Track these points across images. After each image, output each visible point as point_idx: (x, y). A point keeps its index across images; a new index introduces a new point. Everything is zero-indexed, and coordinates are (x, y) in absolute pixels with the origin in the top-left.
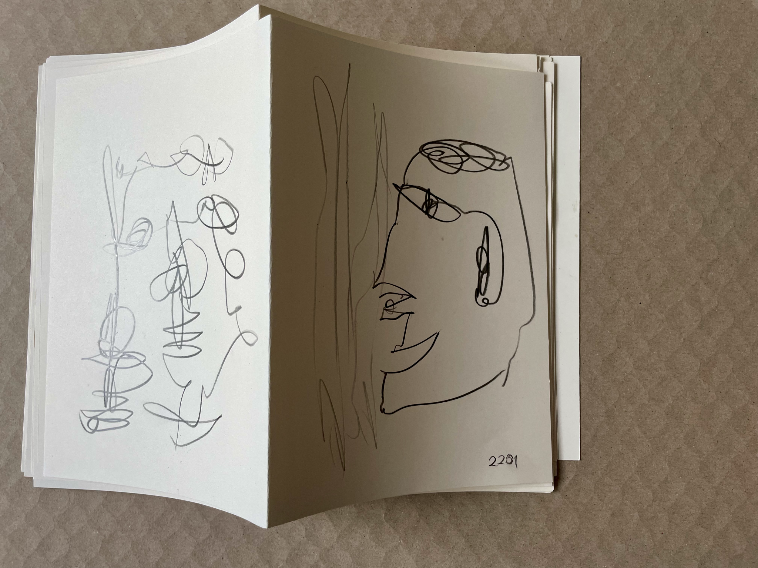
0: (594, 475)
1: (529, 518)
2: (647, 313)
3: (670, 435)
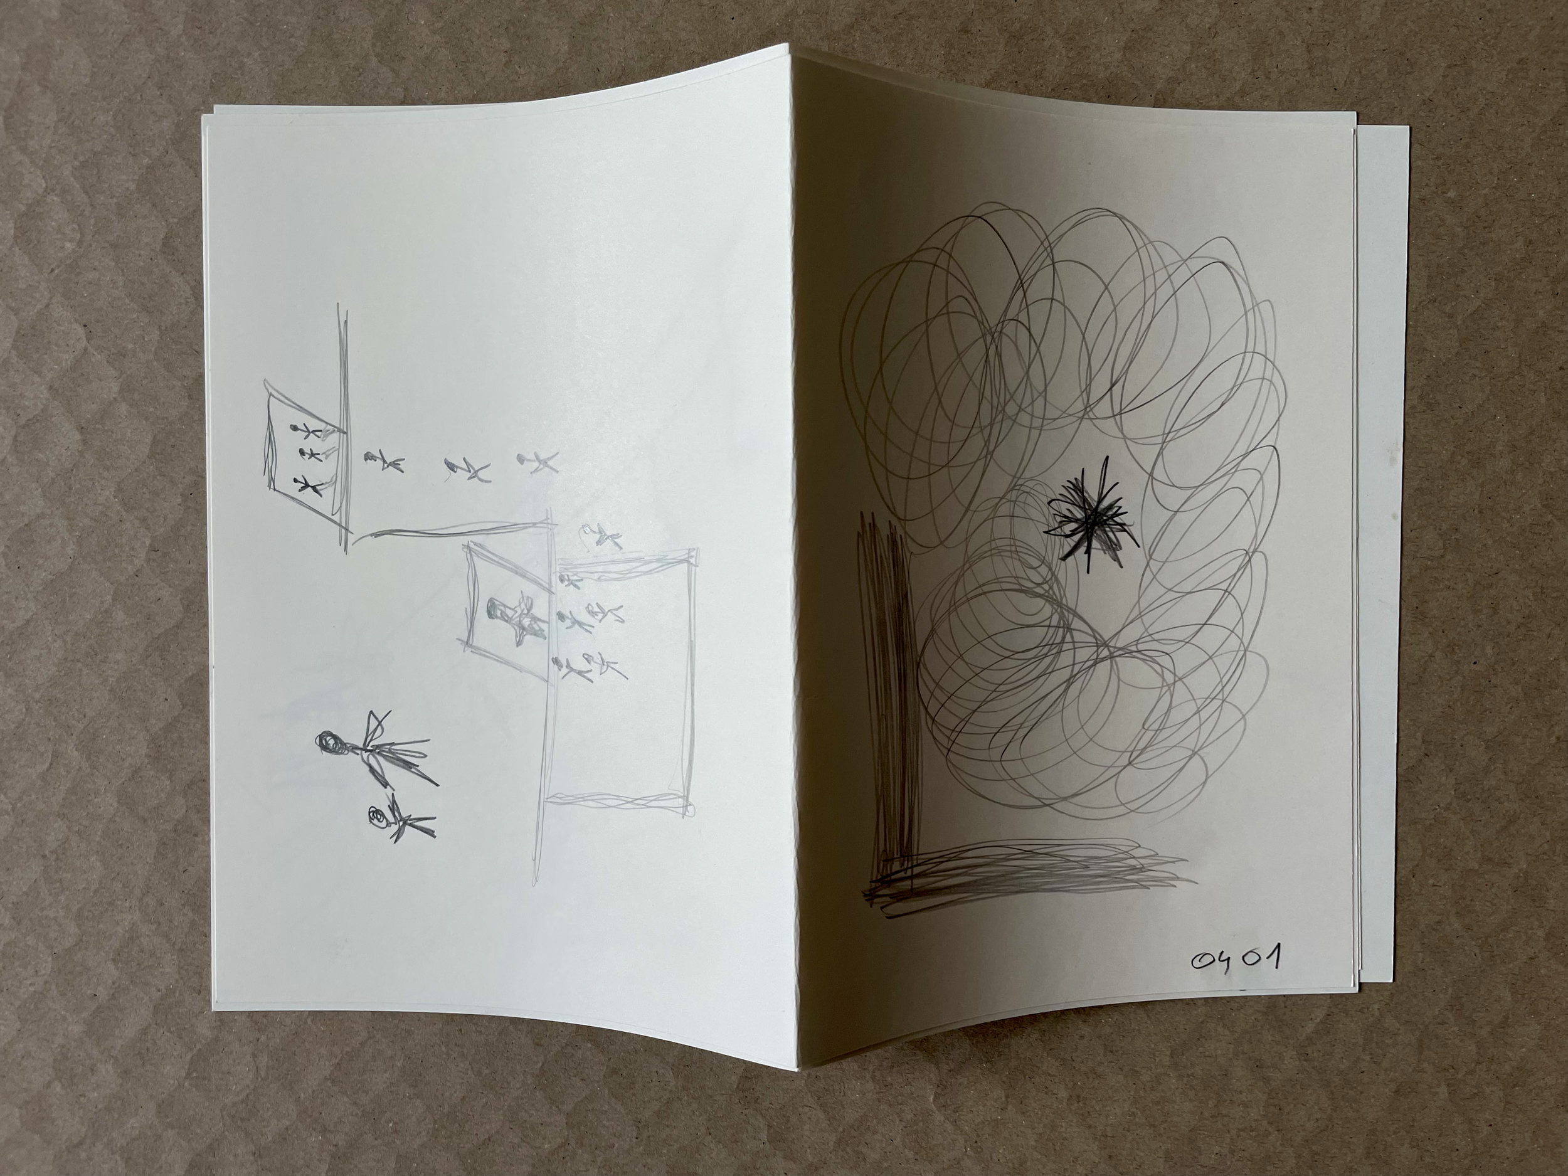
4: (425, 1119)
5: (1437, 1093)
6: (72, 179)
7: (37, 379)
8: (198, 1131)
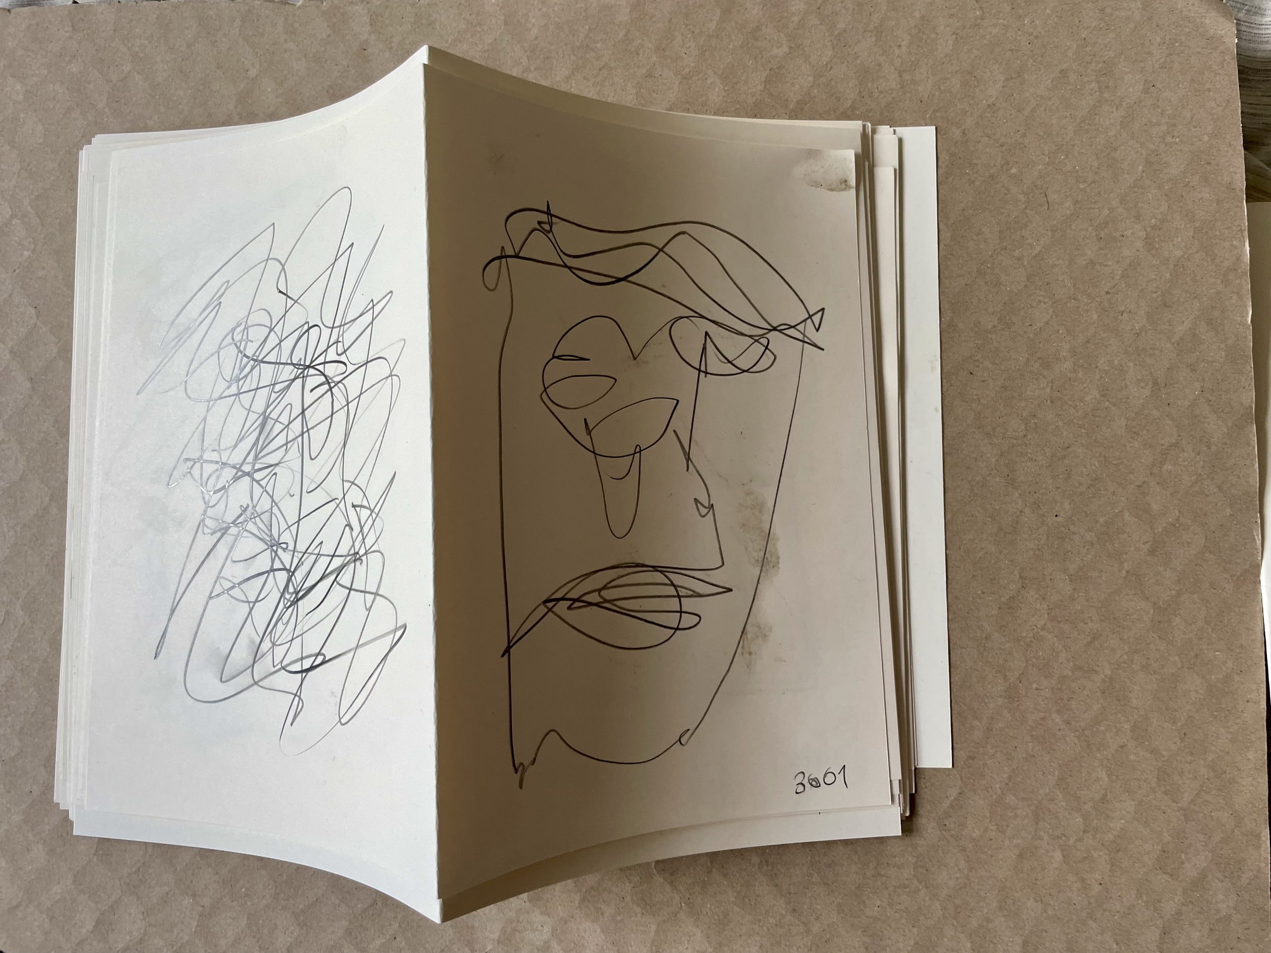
0: (988, 792)
1: (887, 863)
2: (1067, 530)
3: (1108, 725)
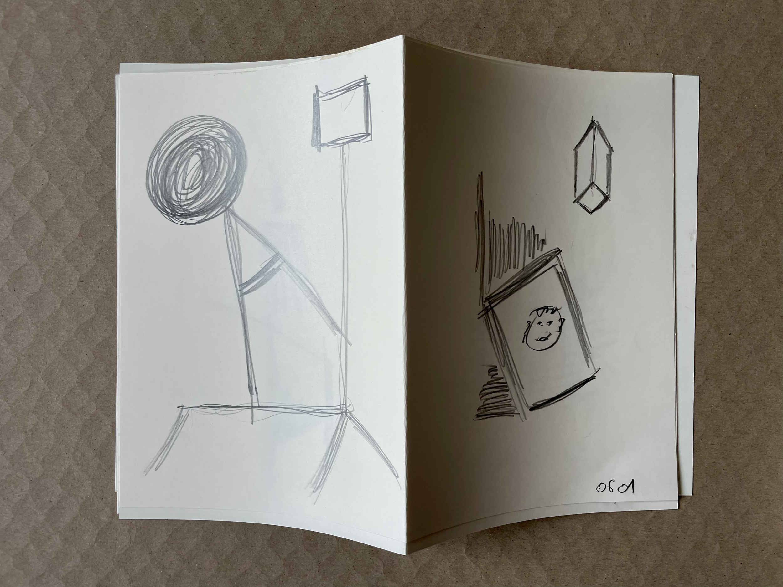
4: (214, 562)
5: (714, 548)
6: (42, 100)
7: (24, 197)
8: (101, 568)
